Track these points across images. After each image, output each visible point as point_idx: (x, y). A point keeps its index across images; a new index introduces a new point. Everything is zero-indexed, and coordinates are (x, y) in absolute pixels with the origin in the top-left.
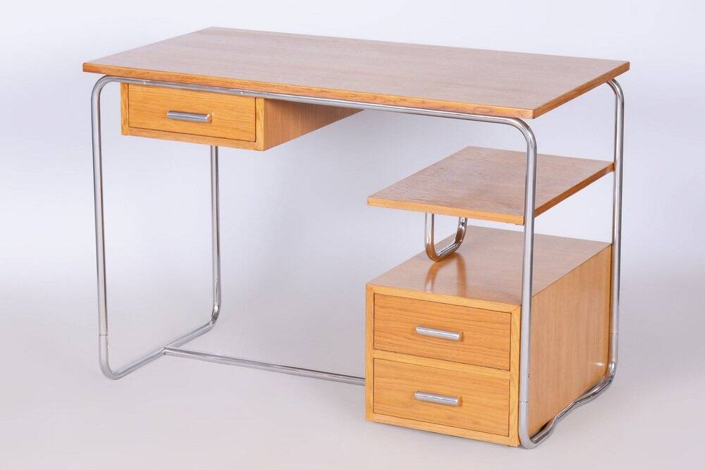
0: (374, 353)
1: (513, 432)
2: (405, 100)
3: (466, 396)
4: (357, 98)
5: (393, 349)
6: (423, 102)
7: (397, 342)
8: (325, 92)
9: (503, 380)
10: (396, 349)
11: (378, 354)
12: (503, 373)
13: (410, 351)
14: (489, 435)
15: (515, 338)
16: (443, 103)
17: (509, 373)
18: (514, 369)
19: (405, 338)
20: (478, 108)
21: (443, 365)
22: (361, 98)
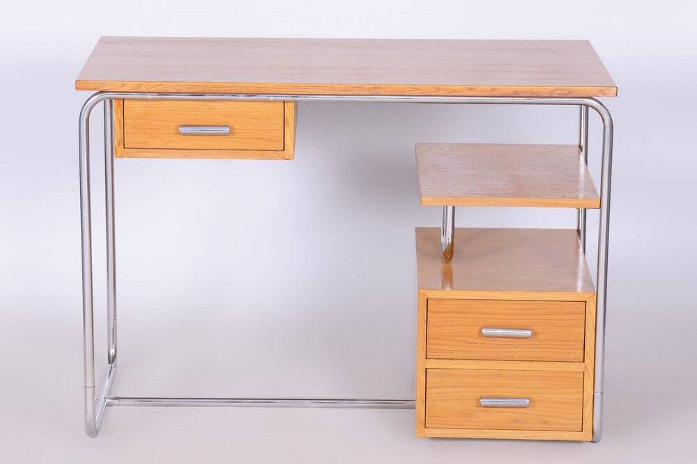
0: (426, 364)
1: (587, 426)
2: (472, 89)
3: (536, 395)
4: (416, 92)
5: (449, 356)
6: (493, 90)
7: (454, 348)
8: (379, 88)
9: (576, 373)
10: (453, 356)
11: (431, 364)
12: (578, 366)
13: (468, 355)
14: (560, 433)
15: (590, 326)
16: (517, 89)
17: (583, 364)
18: (589, 360)
19: (464, 342)
20: (556, 90)
21: (508, 366)
22: (421, 91)
